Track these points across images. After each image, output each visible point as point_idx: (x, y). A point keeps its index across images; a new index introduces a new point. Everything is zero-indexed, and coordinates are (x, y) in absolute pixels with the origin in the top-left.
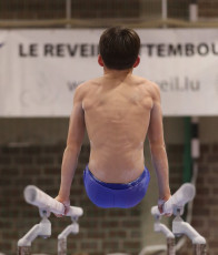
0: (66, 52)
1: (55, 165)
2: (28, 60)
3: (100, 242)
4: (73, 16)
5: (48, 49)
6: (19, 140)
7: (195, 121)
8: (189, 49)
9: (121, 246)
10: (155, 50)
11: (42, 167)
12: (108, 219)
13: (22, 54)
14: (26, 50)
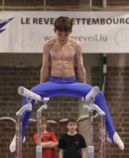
0: (43, 22)
1: (38, 76)
2: (26, 25)
3: (59, 113)
4: (47, 5)
5: (35, 21)
6: (21, 64)
7: (105, 55)
8: (102, 21)
9: (69, 116)
10: (86, 21)
11: (32, 77)
12: (63, 102)
13: (22, 23)
14: (24, 21)
